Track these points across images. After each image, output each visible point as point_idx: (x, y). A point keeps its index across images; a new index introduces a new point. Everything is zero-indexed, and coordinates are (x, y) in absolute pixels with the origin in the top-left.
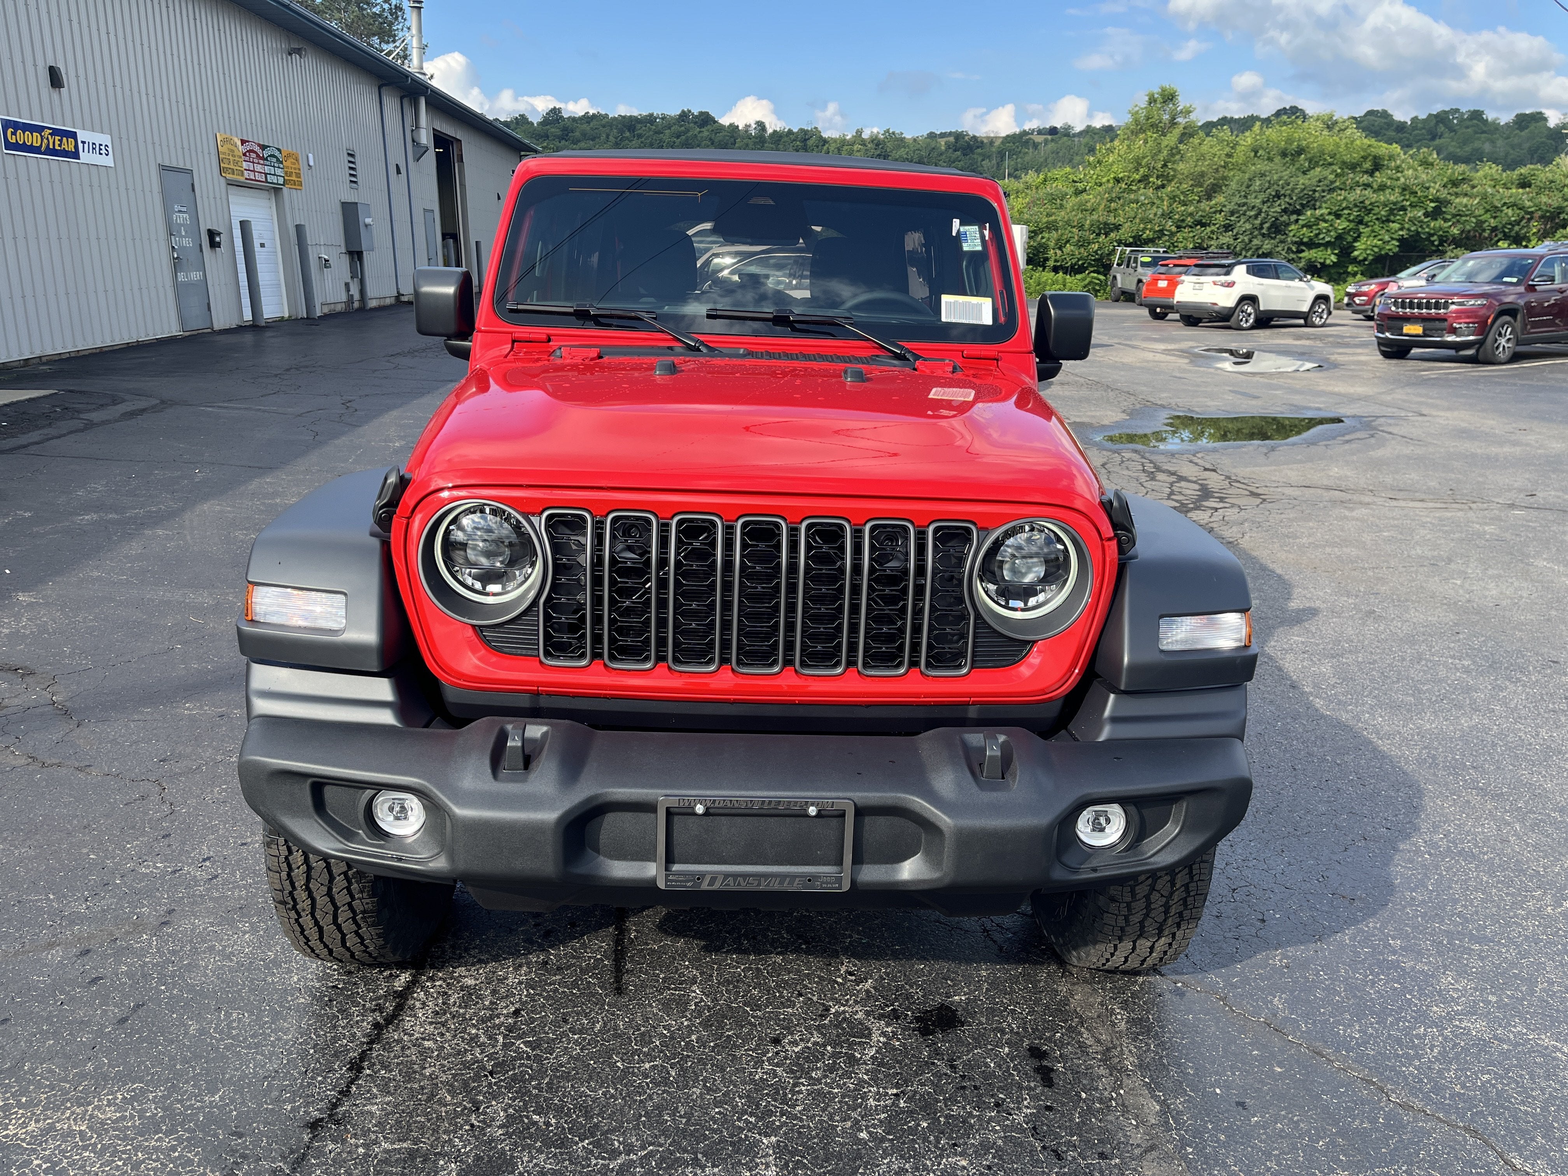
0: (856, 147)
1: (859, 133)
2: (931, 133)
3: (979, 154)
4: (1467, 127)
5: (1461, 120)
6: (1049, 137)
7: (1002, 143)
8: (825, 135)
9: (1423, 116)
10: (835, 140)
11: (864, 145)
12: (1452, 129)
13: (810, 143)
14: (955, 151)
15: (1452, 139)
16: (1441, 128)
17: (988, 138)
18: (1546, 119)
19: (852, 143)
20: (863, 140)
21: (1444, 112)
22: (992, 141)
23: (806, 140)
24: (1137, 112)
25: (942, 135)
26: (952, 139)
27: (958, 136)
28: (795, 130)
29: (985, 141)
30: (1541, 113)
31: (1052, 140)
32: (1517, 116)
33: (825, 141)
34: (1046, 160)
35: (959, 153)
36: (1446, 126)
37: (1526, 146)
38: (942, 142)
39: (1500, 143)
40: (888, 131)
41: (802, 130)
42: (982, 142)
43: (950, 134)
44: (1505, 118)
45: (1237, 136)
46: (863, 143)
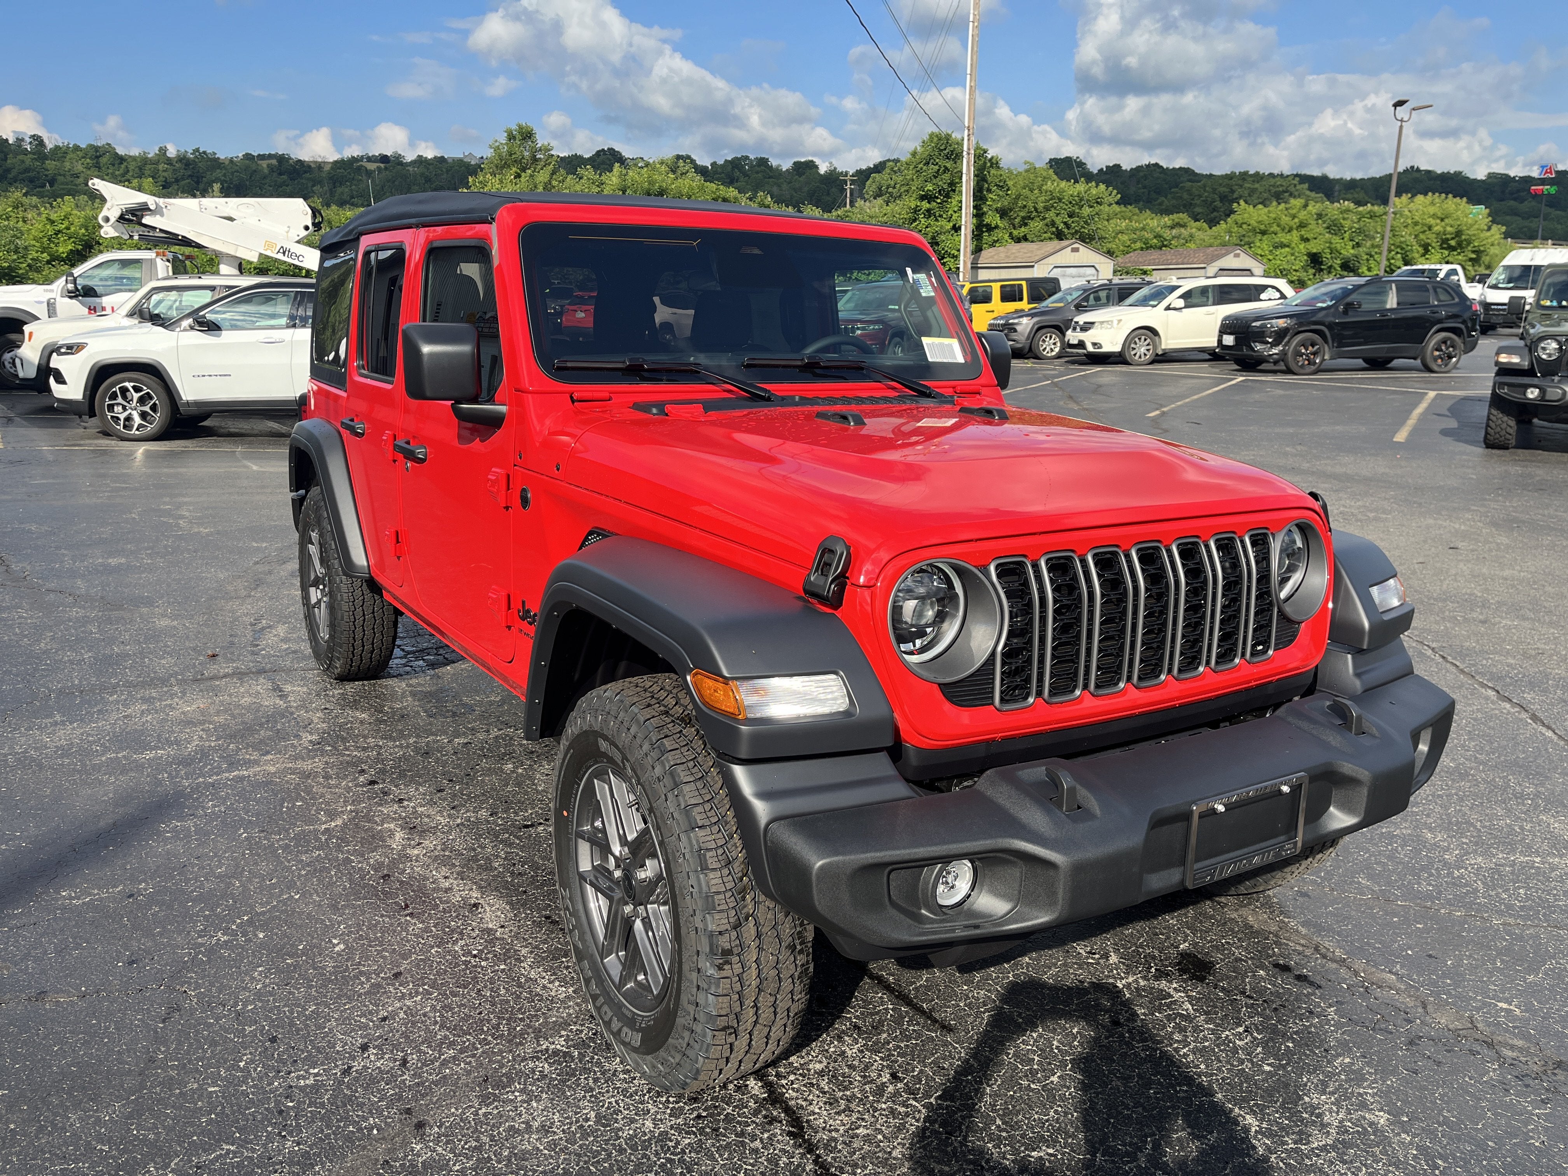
0: (161, 167)
1: (163, 151)
2: (247, 154)
3: (308, 179)
4: (757, 173)
5: (752, 167)
6: (382, 165)
7: (332, 168)
8: (121, 151)
9: (721, 162)
10: (134, 158)
11: (171, 164)
12: (745, 174)
13: (104, 160)
14: (280, 174)
15: (747, 182)
16: (737, 173)
17: (315, 162)
18: (817, 167)
19: (155, 162)
20: (169, 159)
21: (736, 158)
22: (320, 166)
23: (97, 157)
24: (498, 148)
25: (262, 157)
26: (274, 162)
27: (282, 159)
28: (83, 146)
29: (313, 166)
30: (812, 161)
31: (386, 168)
32: (795, 163)
33: (122, 159)
34: (383, 188)
35: (285, 177)
36: (740, 170)
37: (806, 189)
38: (264, 164)
39: (785, 186)
40: (197, 150)
41: (91, 146)
42: (309, 167)
43: (270, 156)
44: (786, 165)
45: (600, 175)
46: (169, 161)
